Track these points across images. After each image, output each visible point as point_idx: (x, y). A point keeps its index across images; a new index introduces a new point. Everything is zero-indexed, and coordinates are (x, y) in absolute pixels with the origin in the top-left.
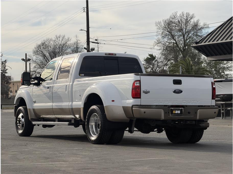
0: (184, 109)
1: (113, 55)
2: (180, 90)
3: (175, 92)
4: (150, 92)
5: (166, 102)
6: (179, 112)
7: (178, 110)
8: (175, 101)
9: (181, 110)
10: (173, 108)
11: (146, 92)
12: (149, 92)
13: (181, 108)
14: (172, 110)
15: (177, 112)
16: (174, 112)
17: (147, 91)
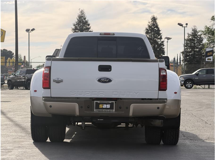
0: (115, 103)
1: (110, 35)
2: (107, 79)
3: (100, 80)
4: (63, 81)
5: (88, 93)
6: (108, 106)
7: (107, 104)
8: (101, 93)
9: (112, 105)
10: (99, 102)
11: (58, 82)
12: (61, 81)
13: (110, 102)
14: (98, 105)
15: (105, 106)
16: (101, 106)
17: (60, 79)
